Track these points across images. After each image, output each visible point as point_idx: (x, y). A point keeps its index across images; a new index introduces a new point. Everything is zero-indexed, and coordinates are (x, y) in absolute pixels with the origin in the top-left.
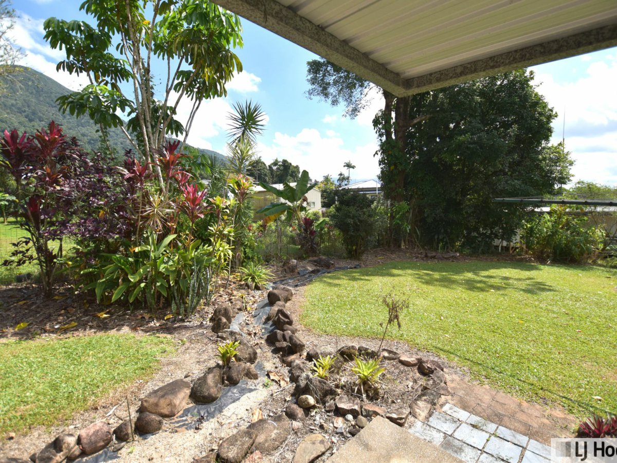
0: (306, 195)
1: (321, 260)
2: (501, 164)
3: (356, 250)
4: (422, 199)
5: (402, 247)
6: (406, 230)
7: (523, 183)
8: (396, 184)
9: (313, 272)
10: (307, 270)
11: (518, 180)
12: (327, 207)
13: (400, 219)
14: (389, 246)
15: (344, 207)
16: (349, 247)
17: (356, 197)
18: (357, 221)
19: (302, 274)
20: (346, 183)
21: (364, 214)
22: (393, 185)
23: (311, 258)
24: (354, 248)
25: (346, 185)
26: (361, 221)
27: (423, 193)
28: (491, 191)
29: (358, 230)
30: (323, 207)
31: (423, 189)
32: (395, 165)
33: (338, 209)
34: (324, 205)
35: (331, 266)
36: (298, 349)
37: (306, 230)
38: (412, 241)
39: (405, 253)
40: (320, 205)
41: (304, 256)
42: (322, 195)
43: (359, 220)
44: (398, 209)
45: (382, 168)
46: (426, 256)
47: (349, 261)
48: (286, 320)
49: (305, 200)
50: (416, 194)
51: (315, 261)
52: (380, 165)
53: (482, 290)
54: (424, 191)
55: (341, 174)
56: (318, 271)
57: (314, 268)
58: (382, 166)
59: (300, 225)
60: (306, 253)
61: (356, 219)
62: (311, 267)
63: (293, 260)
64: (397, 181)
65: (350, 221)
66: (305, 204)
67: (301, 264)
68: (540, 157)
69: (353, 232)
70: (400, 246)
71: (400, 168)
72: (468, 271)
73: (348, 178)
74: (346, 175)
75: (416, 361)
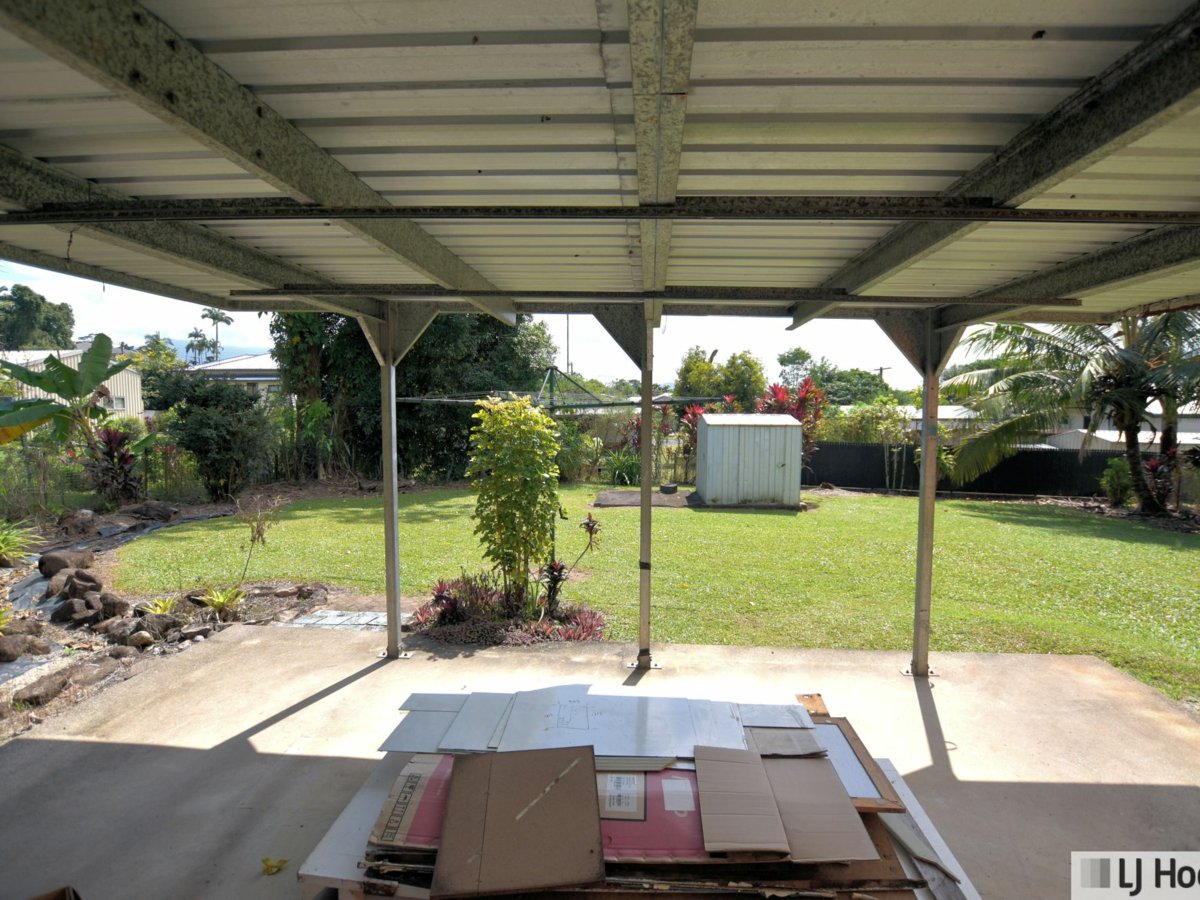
0: (106, 383)
1: (148, 507)
2: (467, 346)
3: (226, 487)
4: (354, 396)
5: (321, 478)
6: (325, 447)
7: (495, 374)
8: (305, 368)
9: (133, 529)
10: (118, 527)
11: (489, 370)
12: (159, 409)
13: (313, 429)
14: (297, 478)
15: (195, 408)
16: (212, 481)
17: (222, 390)
18: (225, 433)
19: (106, 534)
20: (210, 354)
21: (240, 421)
22: (300, 370)
23: (124, 508)
24: (222, 482)
25: (210, 359)
26: (233, 434)
27: (355, 386)
28: (456, 385)
29: (229, 449)
30: (147, 408)
31: (354, 380)
32: (301, 334)
33: (183, 413)
34: (152, 404)
35: (173, 516)
36: (117, 610)
37: (109, 454)
38: (339, 468)
39: (326, 486)
40: (140, 405)
41: (109, 506)
42: (143, 382)
43: (228, 432)
44: (310, 413)
45: (275, 339)
46: (361, 489)
47: (212, 506)
48: (89, 584)
49: (104, 393)
50: (344, 386)
51: (135, 512)
52: (272, 332)
53: (424, 521)
54: (357, 382)
55: (195, 335)
56: (144, 526)
57: (134, 523)
58: (276, 335)
59: (92, 447)
60: (114, 499)
61: (221, 429)
62: (126, 521)
63: (85, 511)
64: (307, 364)
65: (208, 433)
66: (100, 403)
67: (103, 518)
68: (516, 340)
69: (217, 453)
70: (316, 476)
71: (311, 341)
72: (419, 503)
73: (214, 345)
74: (210, 336)
75: (296, 590)
